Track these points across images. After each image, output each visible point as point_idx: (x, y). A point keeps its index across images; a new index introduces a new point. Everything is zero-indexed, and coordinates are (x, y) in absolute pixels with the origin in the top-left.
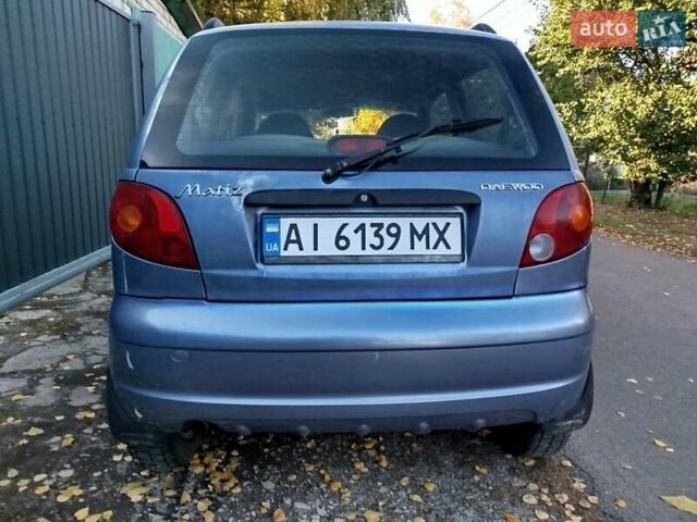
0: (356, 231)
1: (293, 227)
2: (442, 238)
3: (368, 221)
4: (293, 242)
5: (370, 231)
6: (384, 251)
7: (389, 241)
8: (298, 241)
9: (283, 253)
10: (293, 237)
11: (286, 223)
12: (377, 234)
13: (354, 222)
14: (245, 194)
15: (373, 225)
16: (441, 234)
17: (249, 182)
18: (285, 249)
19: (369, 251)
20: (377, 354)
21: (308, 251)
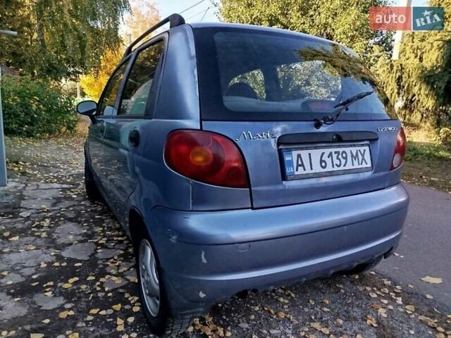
0: (329, 157)
1: (299, 156)
2: (363, 159)
3: (333, 150)
4: (300, 165)
5: (335, 156)
6: (342, 168)
7: (343, 161)
8: (302, 165)
9: (296, 173)
10: (300, 163)
11: (295, 153)
12: (338, 158)
13: (327, 151)
14: (277, 137)
15: (336, 153)
16: (363, 155)
17: (279, 129)
18: (297, 170)
19: (336, 168)
20: (345, 227)
21: (308, 171)
